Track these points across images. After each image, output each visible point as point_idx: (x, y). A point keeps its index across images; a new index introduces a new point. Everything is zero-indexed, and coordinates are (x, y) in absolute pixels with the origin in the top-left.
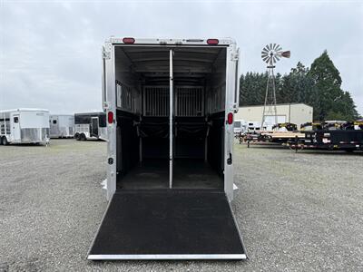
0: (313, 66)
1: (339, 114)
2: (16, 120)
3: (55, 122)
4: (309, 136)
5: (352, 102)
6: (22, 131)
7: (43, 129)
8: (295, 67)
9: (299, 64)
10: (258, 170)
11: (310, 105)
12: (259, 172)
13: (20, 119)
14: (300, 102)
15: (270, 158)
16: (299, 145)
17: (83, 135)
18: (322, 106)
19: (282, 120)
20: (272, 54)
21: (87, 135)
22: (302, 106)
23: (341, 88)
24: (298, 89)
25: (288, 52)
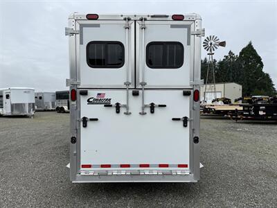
0: (241, 53)
1: (263, 91)
2: (8, 97)
3: (41, 98)
4: (246, 109)
5: (271, 81)
6: (12, 106)
7: (30, 104)
8: (227, 55)
9: (230, 53)
10: (209, 140)
11: (240, 84)
12: (210, 142)
13: (11, 96)
14: (232, 82)
15: (217, 128)
16: (239, 117)
17: (62, 108)
18: (248, 84)
19: (219, 96)
20: (211, 44)
21: (66, 108)
22: (234, 84)
23: (263, 70)
24: (230, 71)
25: (224, 42)
